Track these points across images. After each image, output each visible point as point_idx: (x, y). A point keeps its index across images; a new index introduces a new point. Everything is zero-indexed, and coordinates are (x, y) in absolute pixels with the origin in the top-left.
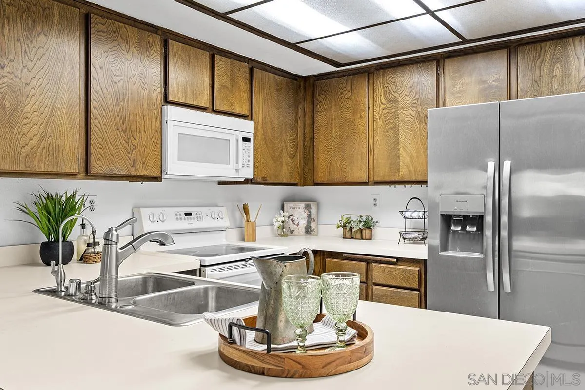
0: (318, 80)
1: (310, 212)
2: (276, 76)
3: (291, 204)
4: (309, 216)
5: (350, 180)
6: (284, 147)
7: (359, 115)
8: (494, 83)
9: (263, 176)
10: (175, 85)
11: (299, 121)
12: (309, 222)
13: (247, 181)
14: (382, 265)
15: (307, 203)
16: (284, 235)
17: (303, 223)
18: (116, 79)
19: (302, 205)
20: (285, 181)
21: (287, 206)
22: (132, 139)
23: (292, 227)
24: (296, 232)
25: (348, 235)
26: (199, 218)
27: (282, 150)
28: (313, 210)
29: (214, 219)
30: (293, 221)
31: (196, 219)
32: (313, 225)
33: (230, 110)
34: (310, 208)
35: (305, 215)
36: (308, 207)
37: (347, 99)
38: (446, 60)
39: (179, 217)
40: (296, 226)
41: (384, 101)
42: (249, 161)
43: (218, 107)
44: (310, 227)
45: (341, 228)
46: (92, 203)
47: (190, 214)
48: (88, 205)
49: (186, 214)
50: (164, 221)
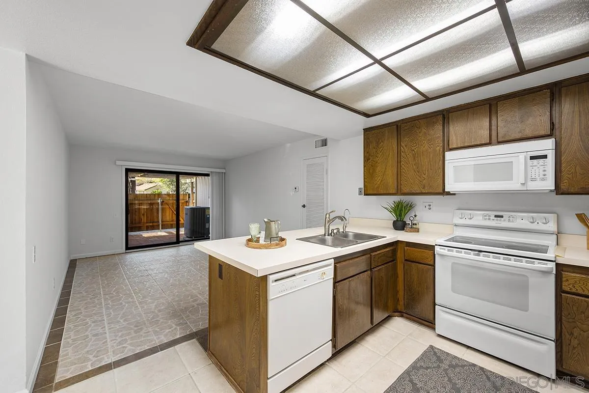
10: (454, 138)
18: (413, 148)
22: (423, 175)
29: (532, 223)
31: (503, 220)
39: (487, 217)
42: (544, 175)
43: (500, 139)
46: (430, 205)
47: (502, 217)
48: (427, 207)
49: (496, 216)
50: (471, 219)
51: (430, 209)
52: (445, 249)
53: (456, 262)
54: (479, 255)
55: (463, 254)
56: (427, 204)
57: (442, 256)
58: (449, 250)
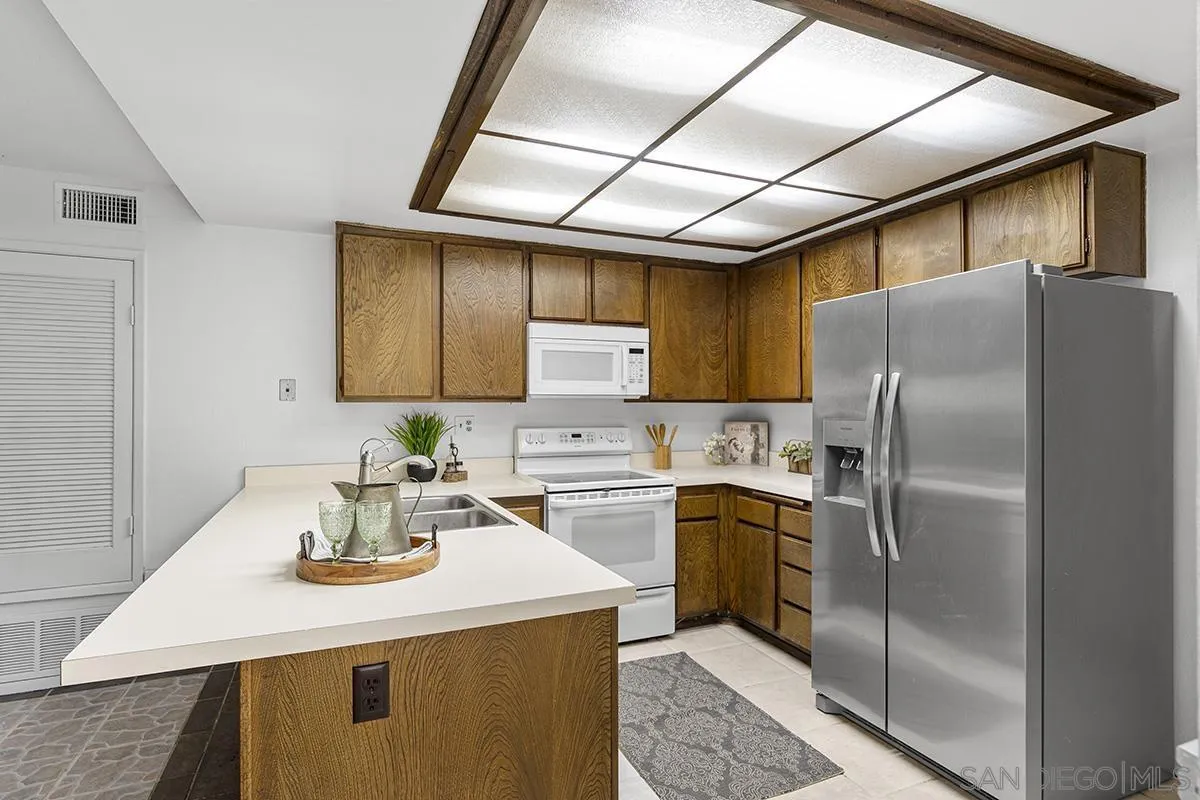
0: (753, 266)
1: (758, 435)
2: (689, 271)
3: (734, 425)
4: (757, 440)
5: (782, 396)
6: (702, 356)
7: (790, 310)
8: (942, 254)
9: (667, 392)
10: (540, 299)
11: (731, 323)
12: (756, 448)
13: (643, 399)
14: (790, 509)
15: (754, 423)
16: (724, 463)
17: (749, 448)
18: (470, 303)
19: (748, 426)
20: (703, 397)
21: (729, 427)
22: (489, 361)
23: (735, 453)
24: (739, 460)
25: (794, 467)
26: (591, 440)
27: (698, 360)
28: (763, 433)
29: (611, 442)
30: (735, 445)
31: (586, 441)
32: (762, 452)
33: (616, 319)
34: (758, 430)
35: (752, 439)
36: (755, 429)
37: (779, 289)
38: (885, 226)
39: (564, 439)
40: (739, 453)
41: (816, 290)
42: (641, 376)
43: (597, 317)
44: (758, 455)
45: (786, 458)
46: (469, 423)
47: (579, 436)
48: (465, 426)
49: (573, 436)
50: (542, 443)
51: (469, 429)
52: (562, 497)
53: (576, 515)
54: (606, 496)
55: (588, 500)
56: (463, 421)
57: (558, 510)
58: (569, 498)
